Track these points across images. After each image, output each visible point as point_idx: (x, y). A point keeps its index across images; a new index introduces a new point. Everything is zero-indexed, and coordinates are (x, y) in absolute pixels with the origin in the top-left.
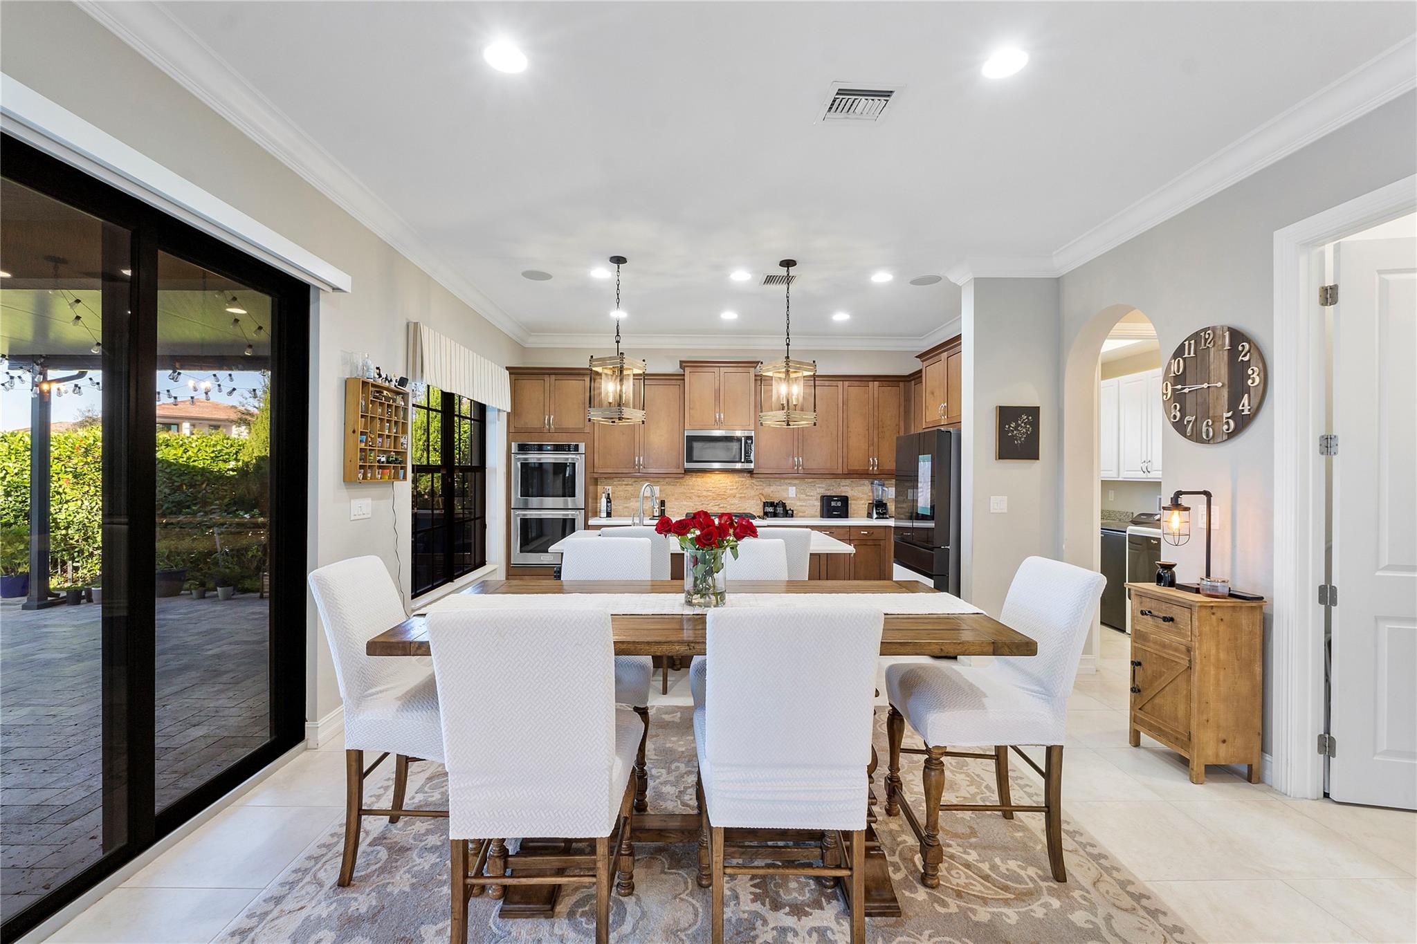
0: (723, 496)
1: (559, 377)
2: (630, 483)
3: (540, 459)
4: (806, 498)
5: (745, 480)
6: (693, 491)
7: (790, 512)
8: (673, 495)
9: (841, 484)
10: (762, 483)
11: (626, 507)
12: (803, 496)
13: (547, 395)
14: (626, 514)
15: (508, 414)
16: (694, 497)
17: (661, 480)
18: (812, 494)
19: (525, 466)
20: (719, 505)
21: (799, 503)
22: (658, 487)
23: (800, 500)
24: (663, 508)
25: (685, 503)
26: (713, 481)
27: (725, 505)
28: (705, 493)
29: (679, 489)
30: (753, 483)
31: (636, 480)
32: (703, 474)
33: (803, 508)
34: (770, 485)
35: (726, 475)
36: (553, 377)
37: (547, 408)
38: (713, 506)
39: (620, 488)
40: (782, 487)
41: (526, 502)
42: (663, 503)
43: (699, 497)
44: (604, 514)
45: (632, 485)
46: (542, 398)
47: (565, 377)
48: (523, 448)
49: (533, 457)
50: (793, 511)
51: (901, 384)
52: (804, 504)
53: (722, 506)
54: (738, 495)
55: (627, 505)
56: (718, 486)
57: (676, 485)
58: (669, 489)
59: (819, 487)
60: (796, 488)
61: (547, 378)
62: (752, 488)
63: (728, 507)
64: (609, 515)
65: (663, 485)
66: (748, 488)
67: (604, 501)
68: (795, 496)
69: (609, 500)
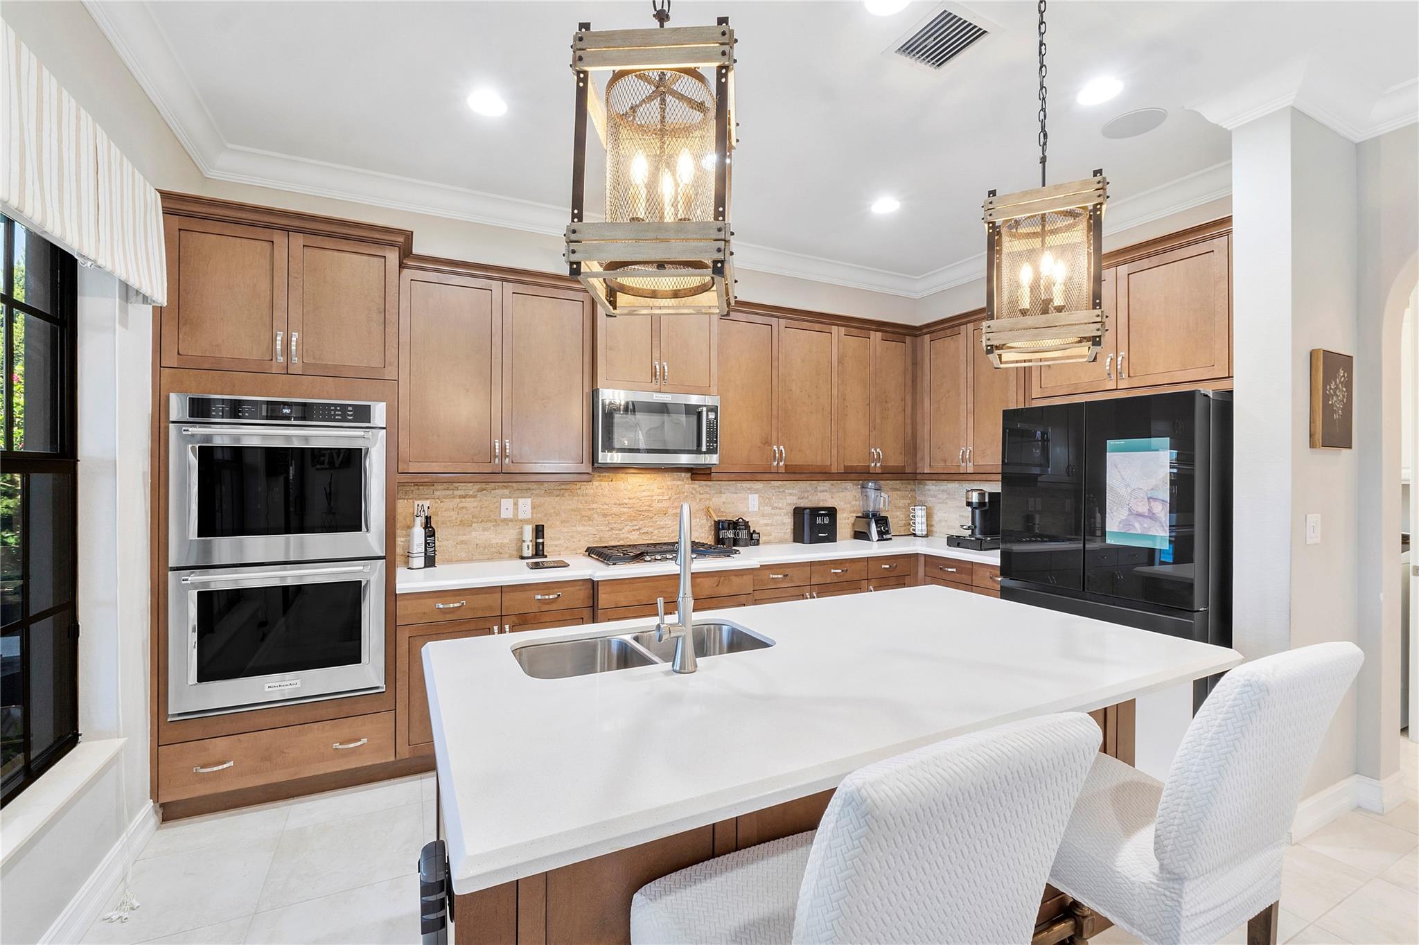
0: (646, 514)
1: (318, 241)
2: (471, 493)
3: (237, 437)
4: (773, 512)
5: (683, 483)
6: (594, 506)
7: (755, 536)
8: (557, 515)
9: (819, 488)
10: (708, 490)
11: (462, 542)
12: (768, 509)
13: (281, 278)
14: (463, 555)
15: (159, 312)
16: (596, 516)
17: (534, 486)
18: (780, 505)
19: (207, 455)
20: (640, 529)
21: (763, 521)
22: (529, 501)
23: (763, 515)
24: (541, 540)
25: (580, 528)
26: (630, 487)
27: (651, 529)
28: (615, 509)
29: (568, 503)
30: (695, 489)
31: (484, 486)
32: (611, 475)
33: (769, 528)
34: (721, 492)
35: (653, 476)
36: (298, 240)
37: (280, 314)
38: (629, 532)
39: (449, 504)
40: (740, 495)
41: (207, 551)
42: (539, 531)
43: (605, 515)
44: (419, 561)
45: (475, 497)
46: (264, 285)
47: (328, 243)
48: (200, 409)
49: (223, 434)
50: (759, 534)
51: (908, 339)
52: (770, 522)
53: (645, 530)
54: (671, 511)
55: (464, 538)
56: (638, 495)
57: (563, 495)
58: (550, 502)
59: (791, 494)
60: (759, 496)
61: (279, 238)
62: (694, 498)
63: (656, 532)
64: (430, 562)
65: (538, 495)
66: (687, 497)
67: (419, 533)
68: (757, 510)
69: (430, 532)
